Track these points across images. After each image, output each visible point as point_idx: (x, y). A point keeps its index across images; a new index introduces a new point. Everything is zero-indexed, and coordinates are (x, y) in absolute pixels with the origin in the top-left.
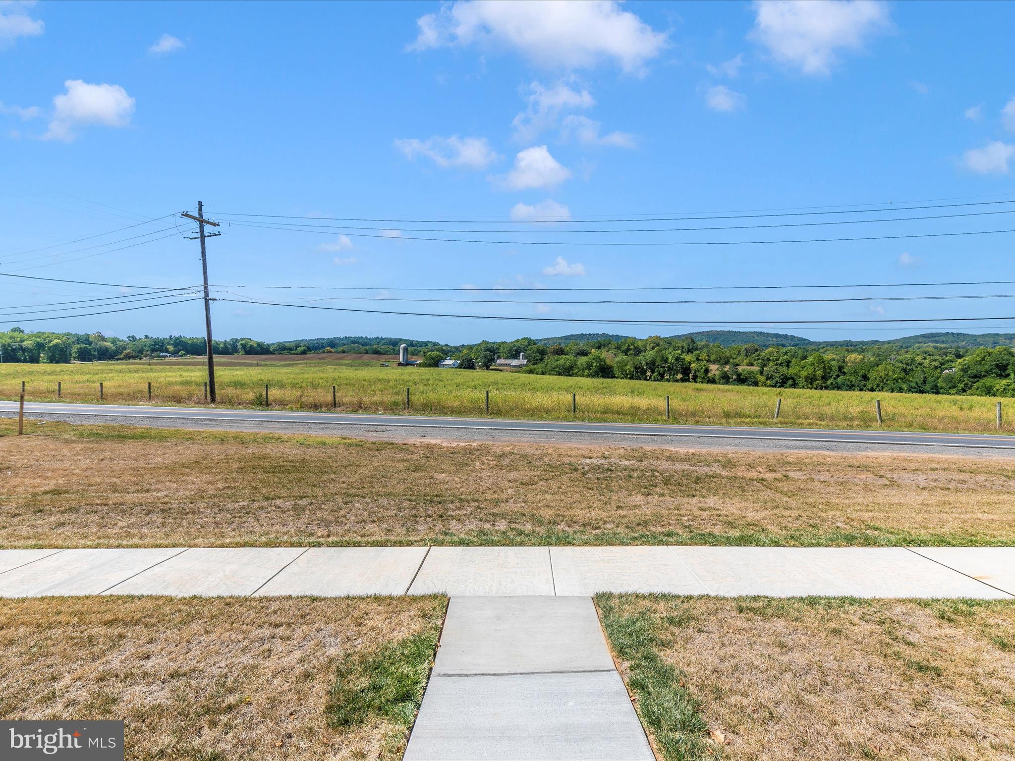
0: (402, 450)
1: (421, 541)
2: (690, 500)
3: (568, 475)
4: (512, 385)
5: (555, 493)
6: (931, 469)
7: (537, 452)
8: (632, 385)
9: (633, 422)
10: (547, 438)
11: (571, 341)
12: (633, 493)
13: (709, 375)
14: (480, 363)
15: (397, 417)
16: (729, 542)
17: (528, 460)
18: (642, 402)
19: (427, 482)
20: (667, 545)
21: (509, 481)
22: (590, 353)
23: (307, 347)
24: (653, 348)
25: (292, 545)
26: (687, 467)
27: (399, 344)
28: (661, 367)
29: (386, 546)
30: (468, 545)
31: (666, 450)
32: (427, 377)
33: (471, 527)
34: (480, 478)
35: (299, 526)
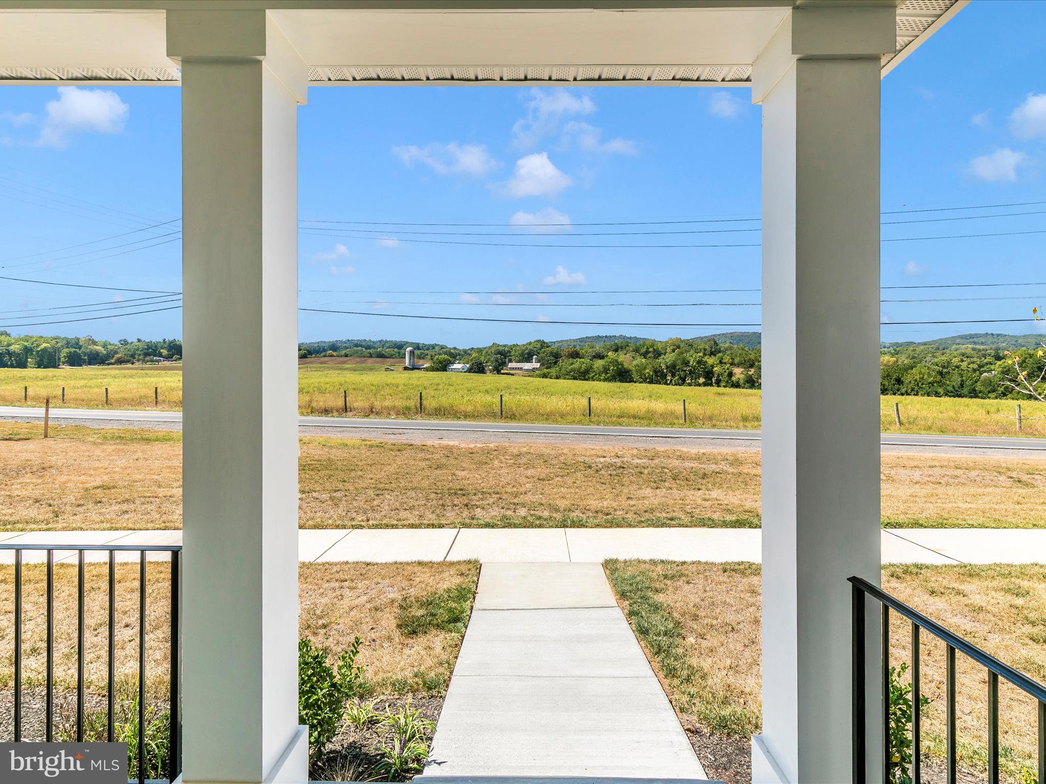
0: (422, 450)
1: (451, 524)
2: (696, 492)
3: (582, 472)
4: (526, 390)
5: (570, 487)
6: (930, 467)
7: (553, 452)
8: (650, 389)
9: (649, 425)
10: (562, 440)
11: (587, 344)
12: (643, 487)
13: (733, 379)
14: (490, 367)
15: (410, 421)
16: (725, 524)
17: (545, 460)
18: (659, 406)
19: (450, 478)
20: (670, 526)
21: (527, 477)
22: (607, 356)
23: (308, 351)
24: (674, 351)
25: (337, 527)
26: (696, 465)
27: (404, 347)
28: (682, 370)
29: (421, 528)
30: (493, 527)
31: (677, 450)
32: (436, 381)
33: (495, 513)
34: (499, 475)
35: (340, 513)
